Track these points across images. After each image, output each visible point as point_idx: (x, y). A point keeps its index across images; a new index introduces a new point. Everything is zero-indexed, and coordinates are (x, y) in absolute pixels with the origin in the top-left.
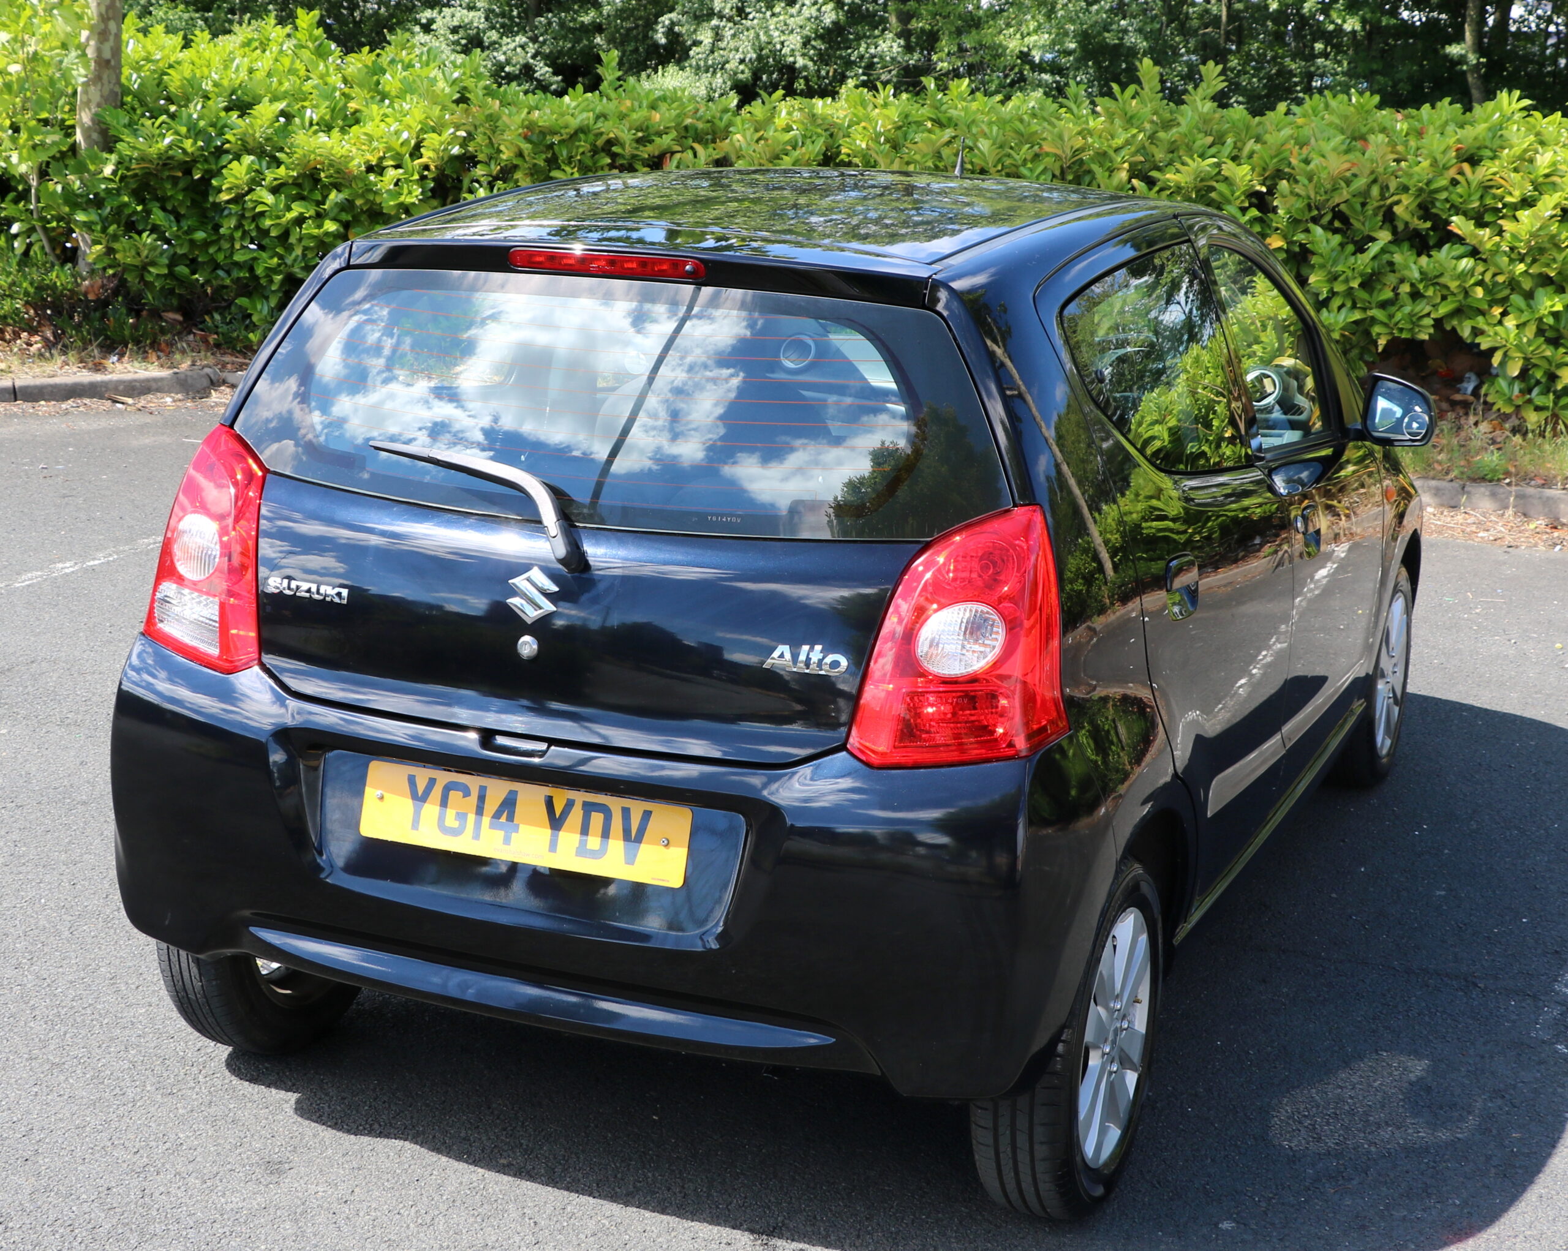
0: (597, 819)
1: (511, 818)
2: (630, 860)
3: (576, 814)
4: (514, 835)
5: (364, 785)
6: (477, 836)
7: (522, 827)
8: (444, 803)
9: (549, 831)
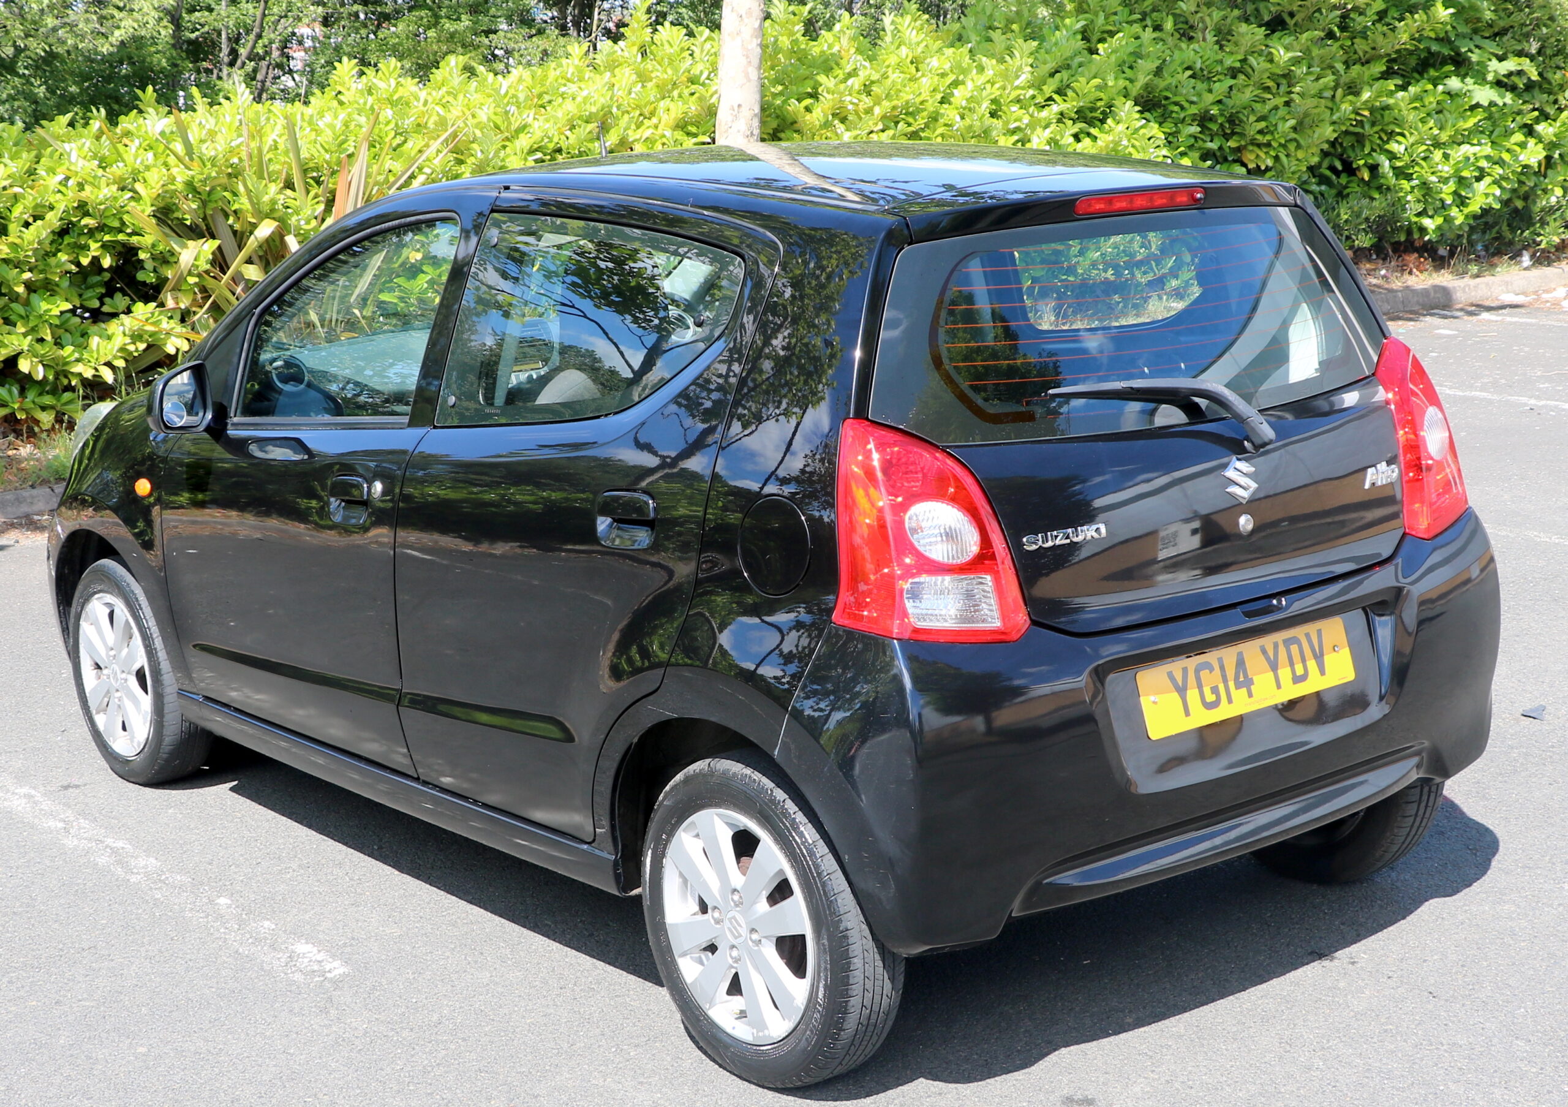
0: (1294, 649)
1: (1246, 675)
2: (1322, 672)
3: (1282, 650)
4: (1252, 687)
5: (1138, 697)
6: (1230, 701)
7: (1256, 679)
8: (1199, 684)
9: (1271, 674)
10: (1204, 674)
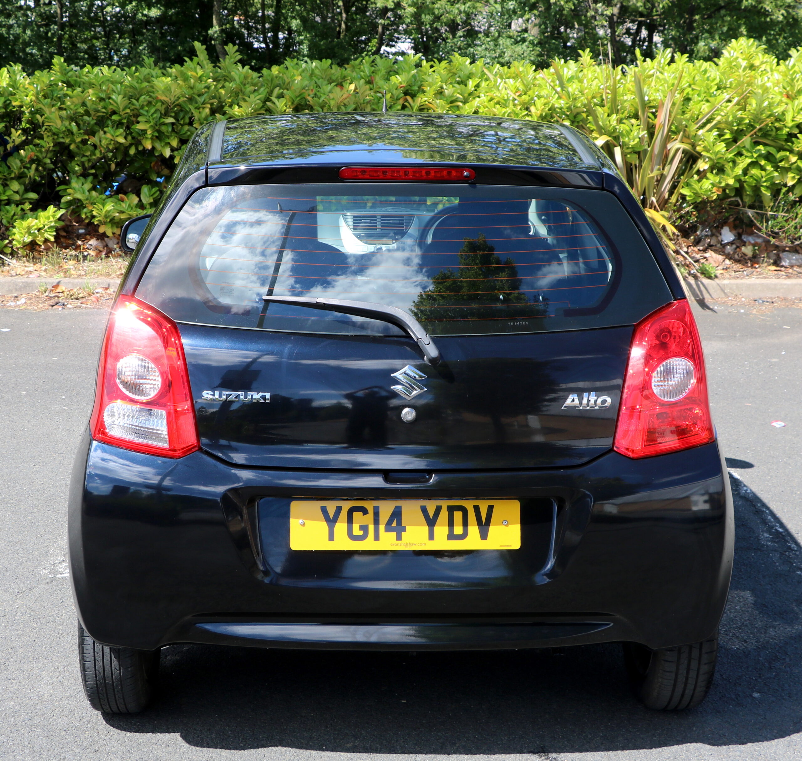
0: (458, 516)
1: (399, 523)
2: (484, 535)
3: (444, 515)
4: (403, 533)
5: (288, 518)
6: (377, 538)
7: (408, 528)
8: (350, 520)
9: (427, 528)
10: (357, 515)
